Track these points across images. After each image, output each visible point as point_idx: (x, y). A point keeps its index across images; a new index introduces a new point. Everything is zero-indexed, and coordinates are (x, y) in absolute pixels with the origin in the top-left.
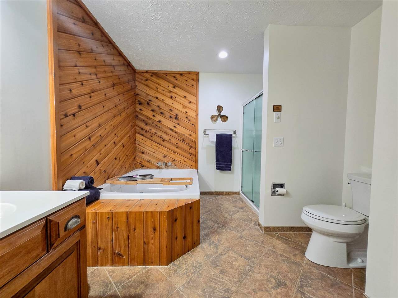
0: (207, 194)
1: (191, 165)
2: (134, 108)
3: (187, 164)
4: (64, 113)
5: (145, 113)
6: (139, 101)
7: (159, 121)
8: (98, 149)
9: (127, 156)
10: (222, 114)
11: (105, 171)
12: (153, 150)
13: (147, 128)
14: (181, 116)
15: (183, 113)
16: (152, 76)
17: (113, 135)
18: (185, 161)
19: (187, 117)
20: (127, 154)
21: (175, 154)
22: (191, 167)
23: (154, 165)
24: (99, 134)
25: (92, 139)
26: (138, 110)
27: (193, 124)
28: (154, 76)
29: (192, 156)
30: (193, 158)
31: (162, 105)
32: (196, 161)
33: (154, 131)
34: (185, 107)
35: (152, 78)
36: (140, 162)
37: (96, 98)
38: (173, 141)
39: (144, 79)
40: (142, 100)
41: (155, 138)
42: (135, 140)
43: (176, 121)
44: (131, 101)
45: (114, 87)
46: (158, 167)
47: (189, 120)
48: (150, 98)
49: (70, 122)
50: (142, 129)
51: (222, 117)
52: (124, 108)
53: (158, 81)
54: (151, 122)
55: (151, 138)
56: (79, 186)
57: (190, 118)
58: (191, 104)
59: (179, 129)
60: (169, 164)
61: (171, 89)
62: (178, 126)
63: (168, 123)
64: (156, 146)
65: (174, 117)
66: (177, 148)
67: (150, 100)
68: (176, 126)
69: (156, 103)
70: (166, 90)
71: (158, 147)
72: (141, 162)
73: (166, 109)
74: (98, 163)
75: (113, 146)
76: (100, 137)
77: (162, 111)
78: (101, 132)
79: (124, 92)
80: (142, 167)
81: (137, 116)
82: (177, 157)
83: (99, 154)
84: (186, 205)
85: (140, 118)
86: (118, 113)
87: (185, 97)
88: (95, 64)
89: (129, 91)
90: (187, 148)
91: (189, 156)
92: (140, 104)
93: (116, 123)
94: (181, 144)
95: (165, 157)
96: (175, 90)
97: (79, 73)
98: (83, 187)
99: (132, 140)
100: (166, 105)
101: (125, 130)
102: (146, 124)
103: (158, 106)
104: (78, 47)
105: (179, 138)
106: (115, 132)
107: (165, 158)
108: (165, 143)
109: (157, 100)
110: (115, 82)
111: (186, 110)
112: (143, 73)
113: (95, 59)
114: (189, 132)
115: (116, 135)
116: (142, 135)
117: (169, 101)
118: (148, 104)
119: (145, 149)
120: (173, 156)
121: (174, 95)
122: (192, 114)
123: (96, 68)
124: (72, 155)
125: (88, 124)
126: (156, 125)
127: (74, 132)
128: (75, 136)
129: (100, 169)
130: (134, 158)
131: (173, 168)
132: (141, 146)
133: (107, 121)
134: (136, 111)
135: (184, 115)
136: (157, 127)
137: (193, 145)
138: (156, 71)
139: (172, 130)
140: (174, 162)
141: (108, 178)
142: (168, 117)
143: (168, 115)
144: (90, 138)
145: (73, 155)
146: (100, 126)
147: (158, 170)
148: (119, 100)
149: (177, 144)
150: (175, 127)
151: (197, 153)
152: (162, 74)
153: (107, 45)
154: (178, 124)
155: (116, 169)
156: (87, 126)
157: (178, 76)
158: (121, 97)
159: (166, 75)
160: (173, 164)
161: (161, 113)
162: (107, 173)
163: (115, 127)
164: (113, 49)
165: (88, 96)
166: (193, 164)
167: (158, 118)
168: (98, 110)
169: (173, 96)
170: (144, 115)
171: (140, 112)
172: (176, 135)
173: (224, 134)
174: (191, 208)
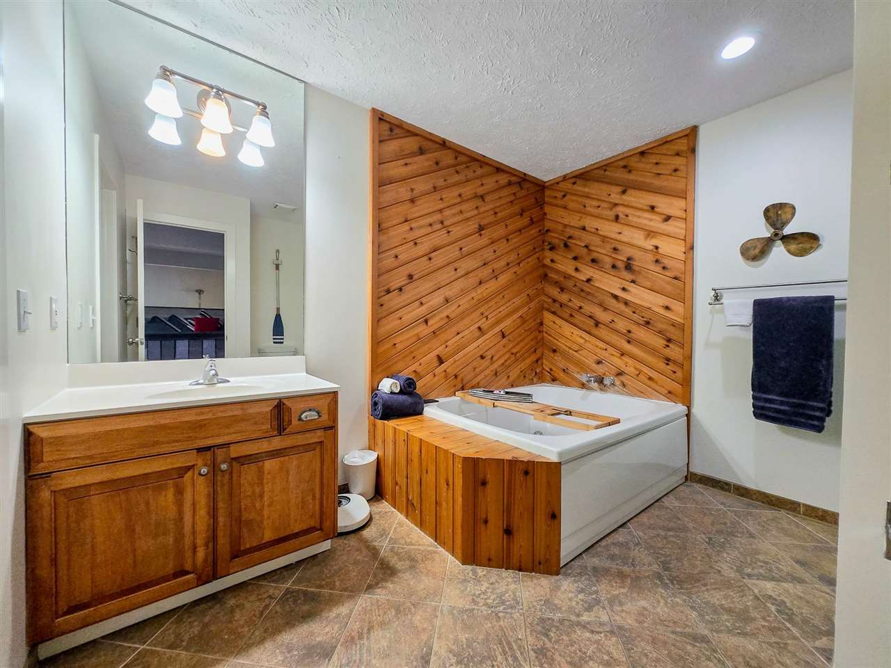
0: (722, 489)
1: (670, 392)
2: (537, 261)
3: (657, 388)
4: (386, 288)
5: (559, 265)
6: (550, 244)
7: (588, 280)
8: (443, 337)
9: (512, 354)
10: (787, 231)
11: (456, 376)
12: (576, 348)
13: (564, 298)
14: (643, 261)
15: (646, 250)
16: (574, 183)
17: (478, 313)
18: (650, 378)
19: (657, 261)
20: (514, 351)
21: (623, 358)
22: (670, 395)
23: (575, 379)
24: (445, 314)
25: (430, 323)
26: (547, 261)
27: (675, 278)
28: (579, 182)
29: (671, 367)
30: (675, 372)
31: (596, 240)
32: (687, 382)
33: (577, 303)
34: (650, 234)
35: (575, 187)
36: (549, 370)
37: (439, 259)
38: (621, 325)
39: (560, 195)
40: (555, 241)
41: (578, 318)
42: (541, 324)
43: (629, 276)
44: (531, 247)
45: (482, 232)
46: (583, 386)
47: (664, 268)
48: (570, 232)
49: (394, 300)
50: (555, 301)
51: (785, 239)
52: (508, 264)
53: (587, 190)
54: (570, 284)
55: (571, 320)
56: (391, 387)
57: (666, 262)
58: (670, 222)
59: (639, 295)
60: (607, 382)
61: (615, 198)
62: (632, 287)
63: (609, 283)
64: (581, 337)
65: (620, 265)
66: (629, 342)
67: (570, 237)
68: (626, 287)
69: (580, 239)
70: (604, 205)
71: (584, 339)
72: (551, 370)
73: (603, 252)
74: (441, 361)
75: (477, 333)
76: (447, 320)
77: (594, 255)
78: (451, 310)
79: (509, 235)
80: (553, 380)
81: (546, 275)
82: (629, 366)
83: (444, 346)
85: (551, 278)
86: (493, 276)
87: (653, 208)
88: (441, 206)
89: (523, 231)
90: (659, 342)
91: (661, 365)
92: (552, 249)
93: (485, 294)
94: (641, 333)
95: (599, 363)
96: (626, 198)
97: (411, 229)
98: (397, 390)
99: (532, 324)
100: (605, 239)
101: (508, 304)
102: (562, 290)
103: (586, 247)
104: (410, 193)
105: (635, 317)
106: (482, 310)
107: (600, 365)
108: (603, 332)
109: (583, 234)
110: (484, 222)
111: (655, 242)
112: (558, 183)
113: (441, 199)
114: (663, 300)
115: (485, 315)
116: (554, 313)
117: (609, 229)
118: (566, 245)
119: (559, 343)
120: (619, 362)
121: (620, 210)
122: (671, 249)
123: (441, 212)
124: (395, 344)
125: (424, 300)
126: (582, 290)
127: (399, 314)
128: (401, 319)
129: (445, 371)
130: (537, 361)
131: (618, 392)
132: (551, 336)
133: (463, 292)
134: (545, 266)
135: (651, 257)
136: (583, 294)
137: (674, 333)
138: (581, 169)
139: (616, 297)
140: (622, 378)
141: (463, 389)
142: (609, 266)
143: (608, 261)
144: (426, 321)
145: (397, 345)
146: (447, 301)
147: (582, 392)
148: (495, 252)
149: (629, 332)
150: (624, 289)
151: (690, 358)
152: (596, 171)
153: (467, 167)
154: (633, 282)
155: (482, 376)
156: (422, 303)
157: (633, 163)
158: (503, 247)
159: (605, 170)
160: (617, 383)
161: (593, 261)
162: (459, 378)
163: (485, 300)
164: (481, 167)
165: (426, 258)
166: (676, 387)
167: (587, 272)
168: (445, 276)
169: (621, 215)
170: (557, 272)
171: (553, 265)
172: (628, 311)
173: (789, 299)
174: (526, 473)
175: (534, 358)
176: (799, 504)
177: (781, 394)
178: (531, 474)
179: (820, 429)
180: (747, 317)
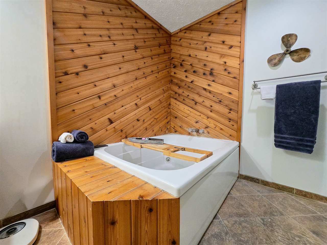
0: (255, 182)
1: (230, 135)
2: (167, 73)
3: (225, 133)
4: (64, 71)
5: (178, 75)
6: (173, 65)
7: (192, 82)
8: (112, 107)
9: (155, 119)
10: (293, 48)
11: (122, 131)
12: (186, 115)
13: (180, 91)
14: (218, 70)
15: (220, 64)
16: (185, 33)
17: (135, 96)
18: (221, 129)
19: (225, 70)
20: (156, 117)
21: (208, 119)
22: (231, 137)
23: (186, 131)
24: (113, 94)
25: (102, 98)
26: (172, 74)
27: (234, 78)
28: (188, 32)
29: (232, 123)
30: (233, 125)
31: (195, 61)
32: (239, 130)
33: (186, 93)
34: (222, 56)
35: (186, 35)
36: (173, 127)
37: (107, 59)
38: (208, 103)
39: (178, 39)
40: (176, 63)
41: (187, 101)
42: (170, 104)
43: (212, 78)
44: (164, 65)
45: (137, 50)
46: (189, 134)
47: (229, 73)
48: (183, 58)
49: (72, 80)
50: (176, 93)
52: (152, 72)
53: (191, 35)
54: (183, 84)
55: (184, 102)
56: (65, 139)
57: (230, 70)
58: (233, 49)
59: (216, 88)
60: (201, 131)
61: (205, 38)
62: (213, 84)
63: (201, 82)
64: (188, 110)
65: (208, 73)
66: (211, 111)
67: (183, 61)
68: (210, 84)
69: (188, 61)
70: (199, 43)
71: (190, 111)
72: (174, 127)
73: (199, 67)
74: (111, 122)
75: (135, 107)
76: (115, 98)
77: (195, 69)
78: (117, 92)
79: (153, 56)
80: (175, 132)
81: (172, 80)
82: (211, 124)
83: (113, 113)
84: (139, 203)
85: (174, 82)
86: (143, 76)
87: (224, 42)
88: (108, 26)
89: (160, 55)
90: (226, 111)
91: (227, 122)
92: (174, 67)
93: (139, 86)
94: (216, 107)
95: (197, 122)
96: (212, 38)
97: (85, 34)
98: (72, 140)
99: (165, 104)
100: (200, 60)
101: (152, 93)
102: (179, 87)
103: (191, 65)
104: (83, 9)
105: (214, 99)
106: (138, 94)
107: (197, 124)
108: (199, 107)
109: (189, 58)
110: (138, 44)
111: (225, 60)
112: (177, 33)
113: (108, 22)
114: (228, 90)
115: (139, 97)
116: (176, 99)
117: (202, 55)
118: (181, 65)
119: (178, 114)
120: (206, 121)
121: (208, 45)
122: (233, 63)
123: (109, 30)
124: (74, 110)
125: (97, 84)
126: (189, 87)
127: (77, 90)
128: (78, 93)
129: (114, 127)
130: (168, 123)
131: (206, 136)
132: (175, 111)
133: (125, 83)
134: (171, 76)
135: (222, 68)
136: (189, 89)
137: (233, 106)
138: (188, 25)
139: (205, 89)
140: (208, 129)
141: (126, 137)
142: (201, 74)
143: (201, 71)
144: (99, 97)
145: (76, 111)
146: (114, 86)
147: (189, 137)
148: (145, 63)
149: (211, 106)
150: (209, 85)
151: (241, 118)
152: (196, 25)
153: (126, 8)
154: (213, 81)
155: (138, 130)
156: (95, 85)
157: (214, 19)
158: (149, 61)
159: (200, 25)
160: (205, 132)
161: (194, 72)
162: (124, 131)
163: (138, 89)
164: (135, 12)
165: (97, 57)
166: (234, 133)
167: (192, 77)
168: (113, 70)
169: (208, 47)
170: (177, 78)
171: (175, 75)
172: (211, 96)
173: (296, 83)
174: (151, 210)
175: (166, 121)
176: (293, 189)
177: (290, 134)
178: (154, 211)
179: (310, 152)
180: (273, 94)
